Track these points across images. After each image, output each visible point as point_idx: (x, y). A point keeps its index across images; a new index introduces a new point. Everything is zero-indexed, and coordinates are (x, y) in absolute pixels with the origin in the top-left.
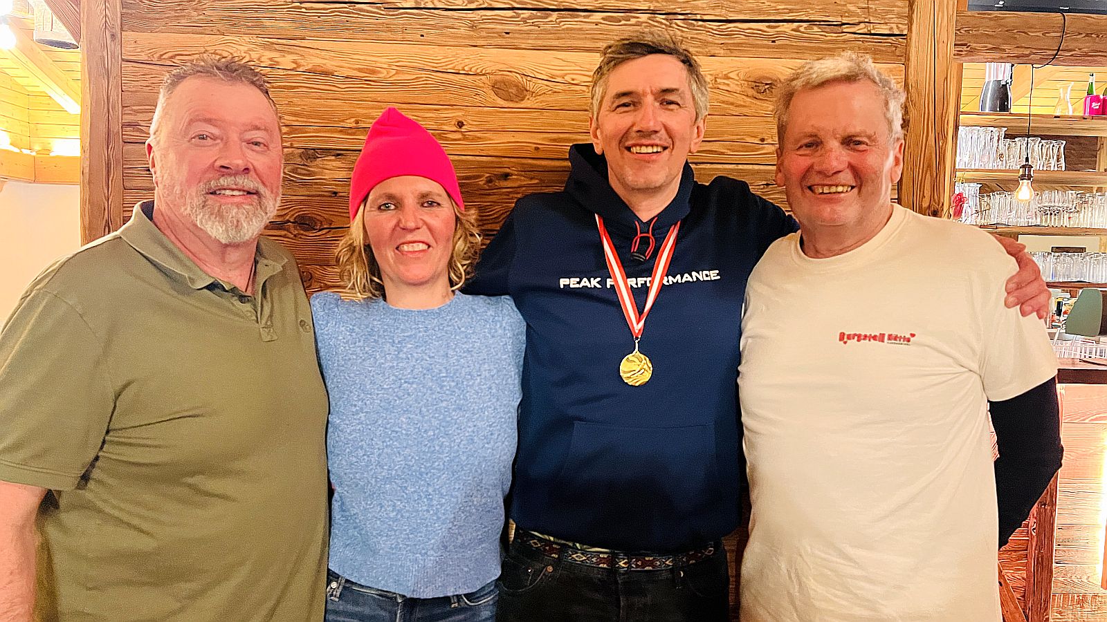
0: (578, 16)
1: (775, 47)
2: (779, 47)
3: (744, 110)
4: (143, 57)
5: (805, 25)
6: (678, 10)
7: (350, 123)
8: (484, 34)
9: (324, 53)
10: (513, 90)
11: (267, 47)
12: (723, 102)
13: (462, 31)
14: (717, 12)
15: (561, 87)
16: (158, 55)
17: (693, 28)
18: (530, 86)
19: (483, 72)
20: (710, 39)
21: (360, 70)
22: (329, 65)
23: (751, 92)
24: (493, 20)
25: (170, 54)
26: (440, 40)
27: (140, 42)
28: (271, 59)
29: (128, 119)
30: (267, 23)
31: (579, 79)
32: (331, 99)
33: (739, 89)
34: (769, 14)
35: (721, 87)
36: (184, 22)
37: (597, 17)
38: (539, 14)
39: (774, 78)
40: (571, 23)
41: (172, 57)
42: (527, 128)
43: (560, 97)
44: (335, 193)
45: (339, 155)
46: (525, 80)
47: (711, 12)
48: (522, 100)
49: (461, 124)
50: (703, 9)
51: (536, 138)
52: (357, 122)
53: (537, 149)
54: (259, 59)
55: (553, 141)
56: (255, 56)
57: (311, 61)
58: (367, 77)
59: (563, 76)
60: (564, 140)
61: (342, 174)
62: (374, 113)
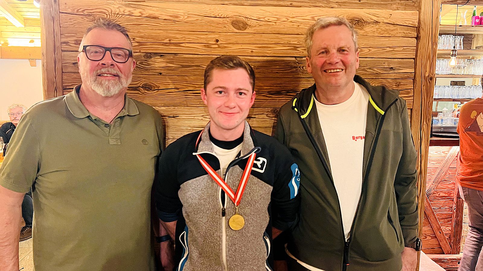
1: (361, 3)
4: (69, 11)
7: (167, 41)
9: (154, 8)
10: (241, 25)
11: (127, 5)
15: (264, 23)
16: (77, 9)
18: (249, 23)
19: (228, 16)
20: (331, 0)
21: (170, 16)
22: (157, 14)
25: (82, 9)
26: (207, 1)
27: (68, 4)
28: (129, 11)
29: (63, 40)
31: (271, 19)
32: (158, 30)
39: (360, 18)
41: (83, 11)
42: (247, 42)
43: (263, 28)
44: (161, 74)
45: (161, 56)
46: (246, 20)
48: (245, 29)
49: (217, 41)
51: (252, 47)
52: (170, 41)
53: (252, 52)
54: (124, 11)
55: (260, 47)
56: (122, 10)
57: (148, 12)
58: (174, 19)
59: (264, 18)
60: (265, 47)
61: (164, 65)
62: (178, 36)
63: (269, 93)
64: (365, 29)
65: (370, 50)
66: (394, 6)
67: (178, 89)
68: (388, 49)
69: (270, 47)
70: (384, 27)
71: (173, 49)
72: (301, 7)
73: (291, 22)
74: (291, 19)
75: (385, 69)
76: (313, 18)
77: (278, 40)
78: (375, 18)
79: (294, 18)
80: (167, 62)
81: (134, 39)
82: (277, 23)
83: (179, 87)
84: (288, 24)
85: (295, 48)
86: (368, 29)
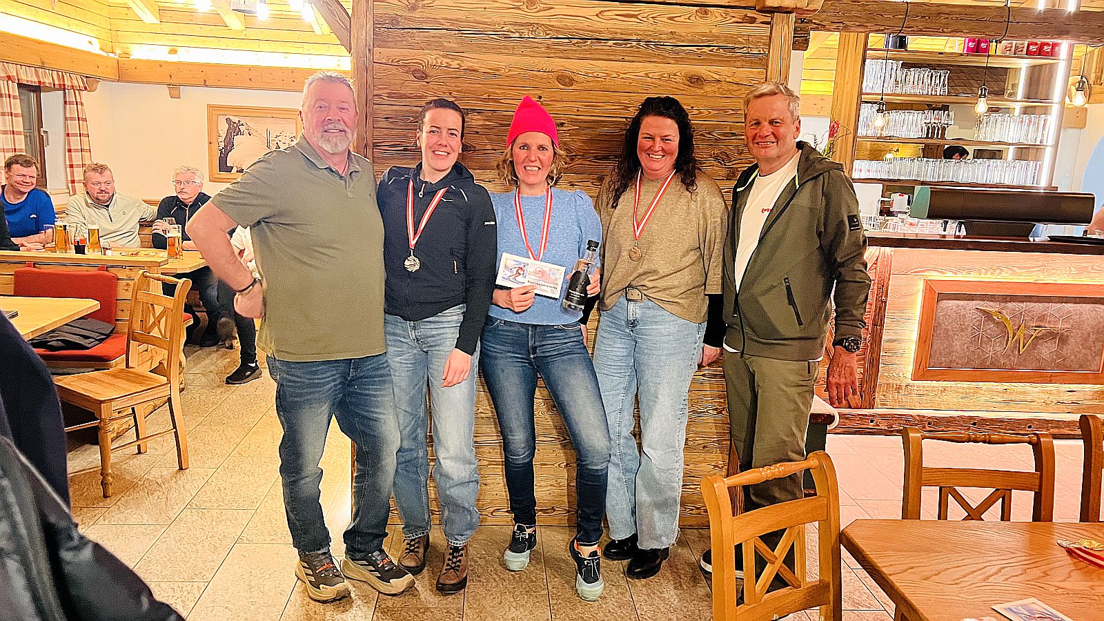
0: (601, 43)
1: (701, 60)
2: (702, 60)
3: (684, 92)
4: (384, 61)
5: (716, 48)
6: (652, 40)
7: (486, 96)
8: (553, 51)
9: (473, 60)
10: (567, 80)
11: (443, 56)
12: (673, 88)
13: (543, 49)
14: (671, 41)
15: (592, 79)
16: (391, 60)
17: (658, 49)
18: (576, 78)
19: (553, 71)
20: (667, 55)
21: (490, 69)
22: (476, 66)
23: (688, 83)
24: (557, 44)
25: (397, 60)
26: (531, 54)
27: (382, 54)
28: (447, 63)
29: (376, 92)
30: (446, 44)
31: (600, 75)
32: (477, 84)
33: (681, 81)
34: (699, 43)
35: (672, 80)
36: (404, 43)
37: (611, 43)
38: (581, 41)
39: (699, 75)
40: (597, 46)
41: (399, 61)
42: (573, 100)
43: (591, 84)
44: (477, 133)
45: (478, 113)
46: (573, 75)
47: (668, 41)
48: (572, 85)
49: (540, 97)
50: (665, 39)
51: (578, 105)
52: (489, 96)
53: (578, 110)
54: (441, 63)
55: (587, 106)
56: (439, 61)
57: (467, 64)
58: (494, 73)
59: (592, 73)
60: (593, 106)
61: (481, 123)
62: (498, 91)
63: (596, 158)
64: (705, 88)
65: (710, 113)
66: (738, 64)
67: (495, 150)
68: (731, 112)
69: (598, 106)
70: (726, 86)
71: (492, 106)
72: (633, 62)
73: (622, 78)
74: (622, 76)
75: (724, 135)
76: (646, 74)
77: (608, 98)
78: (717, 77)
79: (625, 74)
80: (485, 120)
81: (450, 93)
82: (607, 80)
83: (496, 147)
84: (618, 81)
85: (626, 108)
86: (708, 88)
